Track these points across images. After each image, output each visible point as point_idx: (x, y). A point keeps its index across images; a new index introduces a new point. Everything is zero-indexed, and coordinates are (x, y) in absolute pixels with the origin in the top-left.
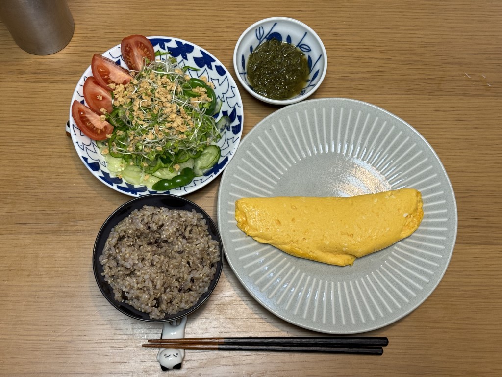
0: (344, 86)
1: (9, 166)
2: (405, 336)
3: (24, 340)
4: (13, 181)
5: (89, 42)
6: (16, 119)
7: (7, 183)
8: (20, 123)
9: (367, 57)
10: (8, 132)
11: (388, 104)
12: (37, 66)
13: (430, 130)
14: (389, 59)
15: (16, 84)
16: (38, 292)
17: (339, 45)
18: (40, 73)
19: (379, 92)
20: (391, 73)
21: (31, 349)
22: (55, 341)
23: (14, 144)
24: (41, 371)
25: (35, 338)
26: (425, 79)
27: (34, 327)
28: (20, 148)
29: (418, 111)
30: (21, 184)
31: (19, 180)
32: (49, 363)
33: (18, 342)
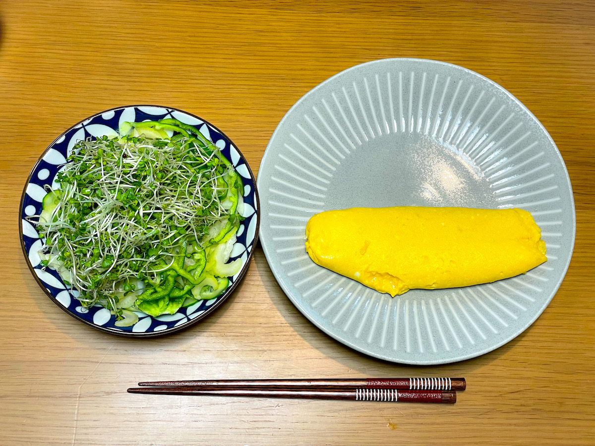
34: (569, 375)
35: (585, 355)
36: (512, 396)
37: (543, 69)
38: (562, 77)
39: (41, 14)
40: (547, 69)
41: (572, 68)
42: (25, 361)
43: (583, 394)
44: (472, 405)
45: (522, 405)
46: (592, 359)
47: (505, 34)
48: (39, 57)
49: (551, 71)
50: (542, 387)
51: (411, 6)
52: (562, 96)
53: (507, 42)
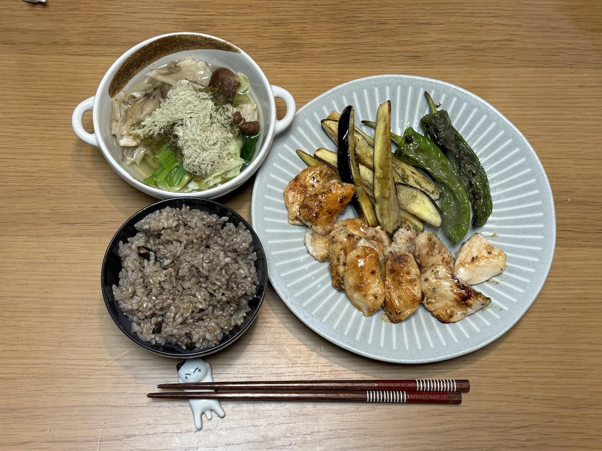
0: (465, 58)
1: (53, 154)
2: (553, 362)
3: (71, 365)
4: (58, 173)
5: (149, 7)
6: (61, 99)
7: (51, 175)
8: (67, 103)
9: (492, 23)
10: (52, 114)
11: (520, 79)
12: (87, 36)
13: (574, 109)
14: (519, 26)
15: (62, 57)
16: (91, 307)
17: (457, 9)
18: (91, 45)
19: (509, 65)
20: (523, 42)
21: (80, 376)
22: (111, 366)
23: (60, 129)
24: (94, 404)
25: (86, 362)
26: (564, 49)
27: (86, 349)
28: (66, 133)
29: (558, 87)
30: (68, 176)
31: (66, 170)
32: (104, 393)
33: (65, 368)
34: (573, 410)
35: (589, 389)
36: (518, 431)
37: (539, 113)
38: (557, 119)
39: (59, 72)
40: (542, 112)
41: (567, 111)
42: (47, 408)
43: (588, 428)
44: (479, 441)
45: (527, 440)
46: (595, 394)
47: (501, 79)
48: (57, 114)
49: (546, 114)
50: (547, 422)
51: (410, 55)
52: (558, 137)
53: (503, 87)
